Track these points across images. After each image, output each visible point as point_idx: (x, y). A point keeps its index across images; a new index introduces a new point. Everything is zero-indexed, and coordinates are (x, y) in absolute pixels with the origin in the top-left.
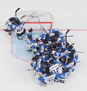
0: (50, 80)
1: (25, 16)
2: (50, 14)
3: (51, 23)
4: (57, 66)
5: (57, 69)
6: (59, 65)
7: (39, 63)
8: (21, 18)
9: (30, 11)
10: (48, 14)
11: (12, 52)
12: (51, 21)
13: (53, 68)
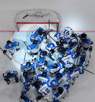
1: (28, 15)
5: (47, 90)
8: (24, 18)
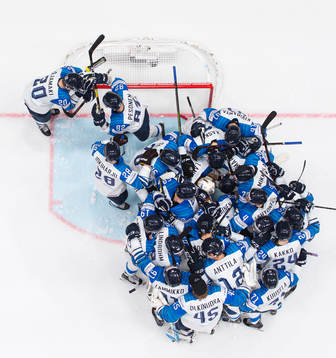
0: (202, 314)
1: (104, 59)
2: (204, 52)
3: (210, 86)
4: (235, 262)
5: (238, 274)
6: (243, 257)
7: (160, 246)
8: (90, 67)
9: (127, 40)
10: (197, 53)
11: (52, 203)
12: (208, 80)
13: (220, 269)
